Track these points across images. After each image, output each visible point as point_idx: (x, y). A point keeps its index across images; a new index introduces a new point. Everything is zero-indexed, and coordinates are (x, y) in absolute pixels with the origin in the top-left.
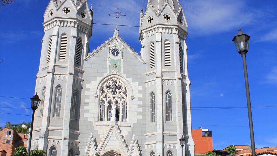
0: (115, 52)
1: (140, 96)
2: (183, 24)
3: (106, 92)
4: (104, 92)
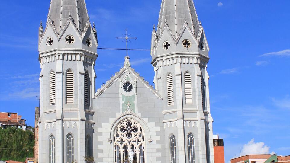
0: (128, 87)
1: (158, 138)
2: (204, 48)
3: (121, 136)
4: (118, 136)
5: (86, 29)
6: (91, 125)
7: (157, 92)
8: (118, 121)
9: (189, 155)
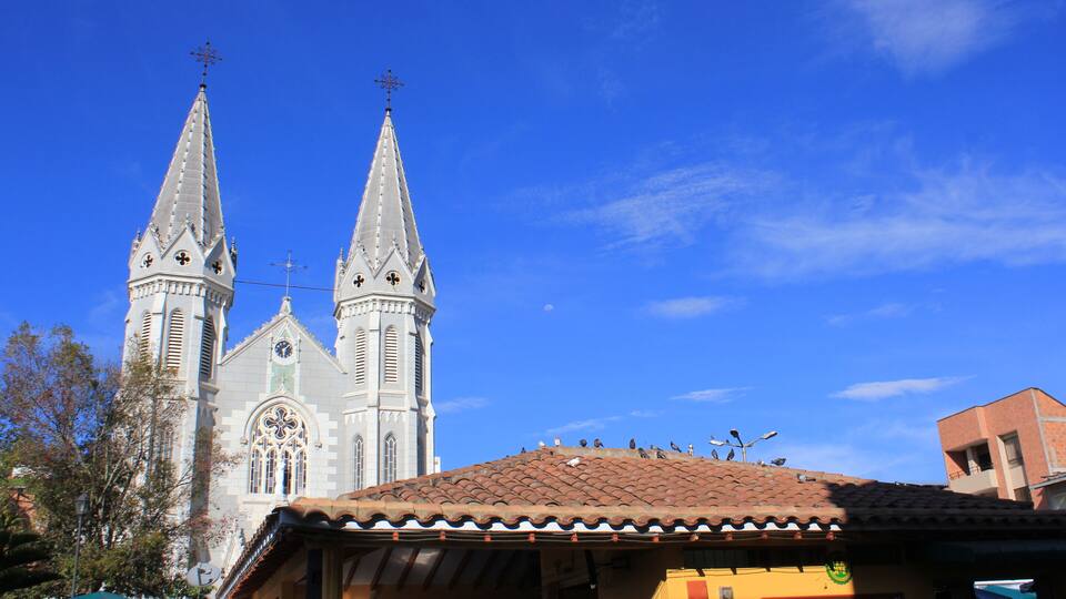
0: (284, 349)
1: (334, 441)
2: (426, 290)
3: (264, 434)
4: (260, 434)
5: (213, 244)
6: (211, 412)
7: (337, 362)
8: (261, 408)
9: (386, 471)
